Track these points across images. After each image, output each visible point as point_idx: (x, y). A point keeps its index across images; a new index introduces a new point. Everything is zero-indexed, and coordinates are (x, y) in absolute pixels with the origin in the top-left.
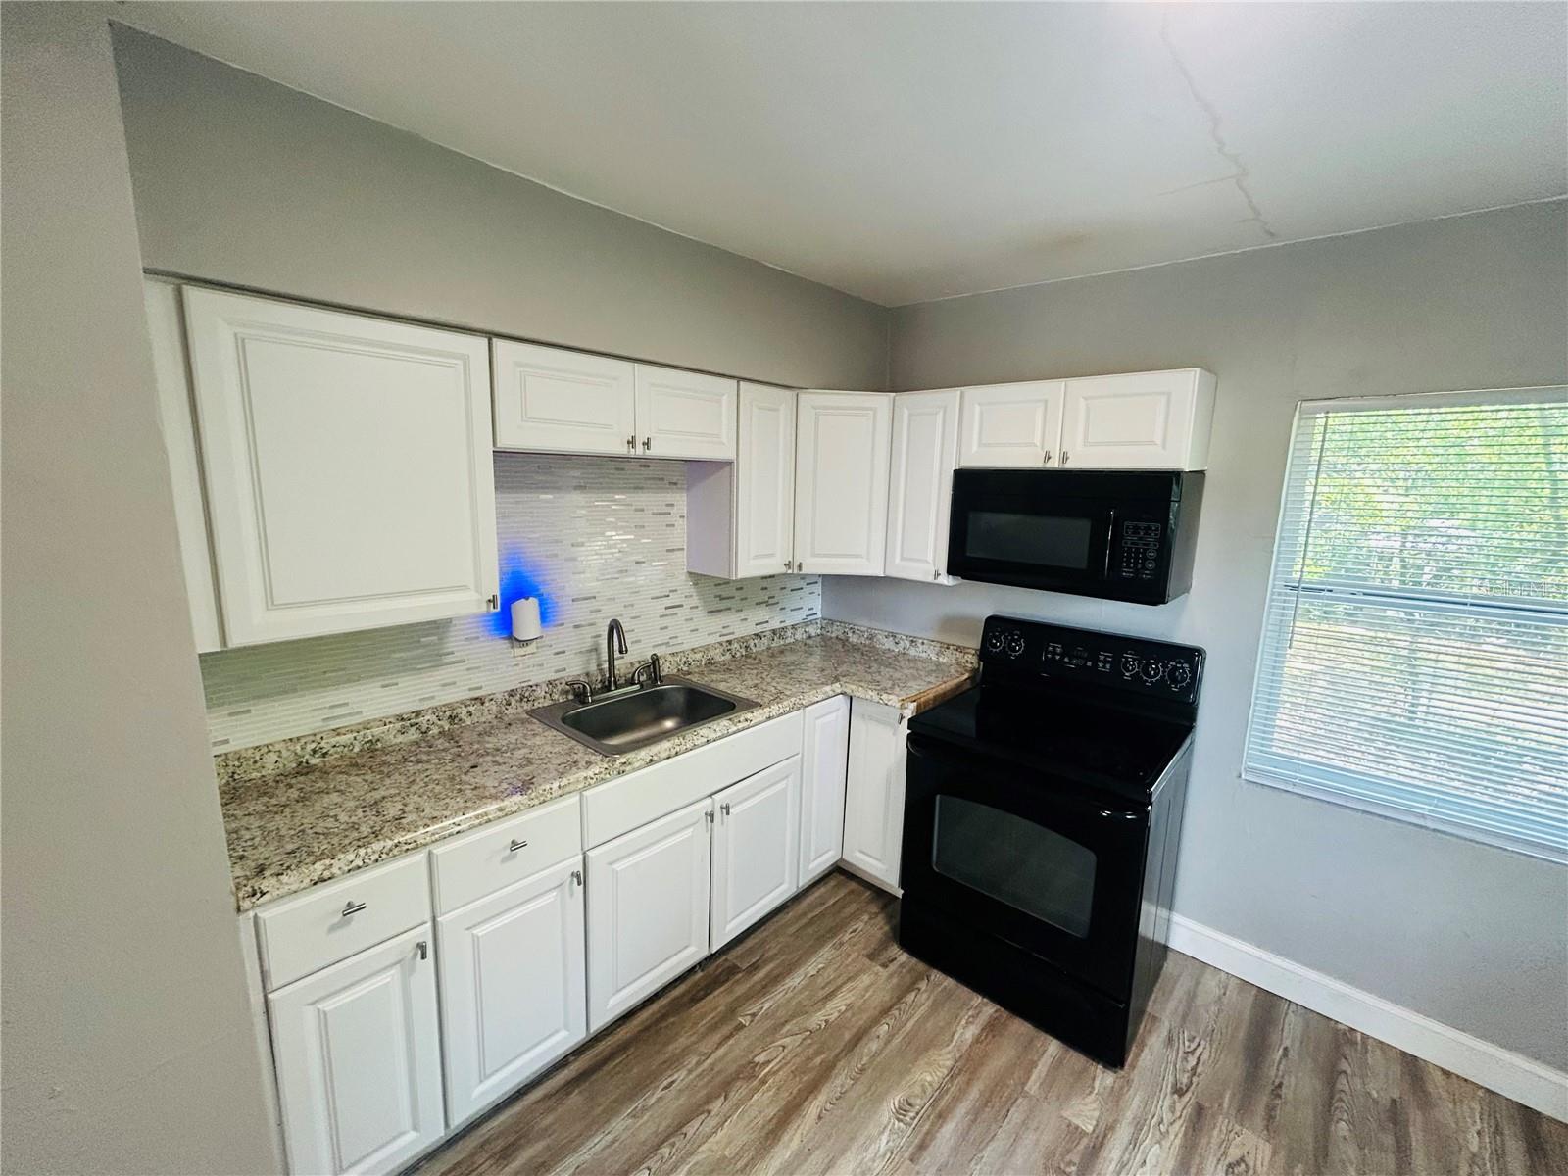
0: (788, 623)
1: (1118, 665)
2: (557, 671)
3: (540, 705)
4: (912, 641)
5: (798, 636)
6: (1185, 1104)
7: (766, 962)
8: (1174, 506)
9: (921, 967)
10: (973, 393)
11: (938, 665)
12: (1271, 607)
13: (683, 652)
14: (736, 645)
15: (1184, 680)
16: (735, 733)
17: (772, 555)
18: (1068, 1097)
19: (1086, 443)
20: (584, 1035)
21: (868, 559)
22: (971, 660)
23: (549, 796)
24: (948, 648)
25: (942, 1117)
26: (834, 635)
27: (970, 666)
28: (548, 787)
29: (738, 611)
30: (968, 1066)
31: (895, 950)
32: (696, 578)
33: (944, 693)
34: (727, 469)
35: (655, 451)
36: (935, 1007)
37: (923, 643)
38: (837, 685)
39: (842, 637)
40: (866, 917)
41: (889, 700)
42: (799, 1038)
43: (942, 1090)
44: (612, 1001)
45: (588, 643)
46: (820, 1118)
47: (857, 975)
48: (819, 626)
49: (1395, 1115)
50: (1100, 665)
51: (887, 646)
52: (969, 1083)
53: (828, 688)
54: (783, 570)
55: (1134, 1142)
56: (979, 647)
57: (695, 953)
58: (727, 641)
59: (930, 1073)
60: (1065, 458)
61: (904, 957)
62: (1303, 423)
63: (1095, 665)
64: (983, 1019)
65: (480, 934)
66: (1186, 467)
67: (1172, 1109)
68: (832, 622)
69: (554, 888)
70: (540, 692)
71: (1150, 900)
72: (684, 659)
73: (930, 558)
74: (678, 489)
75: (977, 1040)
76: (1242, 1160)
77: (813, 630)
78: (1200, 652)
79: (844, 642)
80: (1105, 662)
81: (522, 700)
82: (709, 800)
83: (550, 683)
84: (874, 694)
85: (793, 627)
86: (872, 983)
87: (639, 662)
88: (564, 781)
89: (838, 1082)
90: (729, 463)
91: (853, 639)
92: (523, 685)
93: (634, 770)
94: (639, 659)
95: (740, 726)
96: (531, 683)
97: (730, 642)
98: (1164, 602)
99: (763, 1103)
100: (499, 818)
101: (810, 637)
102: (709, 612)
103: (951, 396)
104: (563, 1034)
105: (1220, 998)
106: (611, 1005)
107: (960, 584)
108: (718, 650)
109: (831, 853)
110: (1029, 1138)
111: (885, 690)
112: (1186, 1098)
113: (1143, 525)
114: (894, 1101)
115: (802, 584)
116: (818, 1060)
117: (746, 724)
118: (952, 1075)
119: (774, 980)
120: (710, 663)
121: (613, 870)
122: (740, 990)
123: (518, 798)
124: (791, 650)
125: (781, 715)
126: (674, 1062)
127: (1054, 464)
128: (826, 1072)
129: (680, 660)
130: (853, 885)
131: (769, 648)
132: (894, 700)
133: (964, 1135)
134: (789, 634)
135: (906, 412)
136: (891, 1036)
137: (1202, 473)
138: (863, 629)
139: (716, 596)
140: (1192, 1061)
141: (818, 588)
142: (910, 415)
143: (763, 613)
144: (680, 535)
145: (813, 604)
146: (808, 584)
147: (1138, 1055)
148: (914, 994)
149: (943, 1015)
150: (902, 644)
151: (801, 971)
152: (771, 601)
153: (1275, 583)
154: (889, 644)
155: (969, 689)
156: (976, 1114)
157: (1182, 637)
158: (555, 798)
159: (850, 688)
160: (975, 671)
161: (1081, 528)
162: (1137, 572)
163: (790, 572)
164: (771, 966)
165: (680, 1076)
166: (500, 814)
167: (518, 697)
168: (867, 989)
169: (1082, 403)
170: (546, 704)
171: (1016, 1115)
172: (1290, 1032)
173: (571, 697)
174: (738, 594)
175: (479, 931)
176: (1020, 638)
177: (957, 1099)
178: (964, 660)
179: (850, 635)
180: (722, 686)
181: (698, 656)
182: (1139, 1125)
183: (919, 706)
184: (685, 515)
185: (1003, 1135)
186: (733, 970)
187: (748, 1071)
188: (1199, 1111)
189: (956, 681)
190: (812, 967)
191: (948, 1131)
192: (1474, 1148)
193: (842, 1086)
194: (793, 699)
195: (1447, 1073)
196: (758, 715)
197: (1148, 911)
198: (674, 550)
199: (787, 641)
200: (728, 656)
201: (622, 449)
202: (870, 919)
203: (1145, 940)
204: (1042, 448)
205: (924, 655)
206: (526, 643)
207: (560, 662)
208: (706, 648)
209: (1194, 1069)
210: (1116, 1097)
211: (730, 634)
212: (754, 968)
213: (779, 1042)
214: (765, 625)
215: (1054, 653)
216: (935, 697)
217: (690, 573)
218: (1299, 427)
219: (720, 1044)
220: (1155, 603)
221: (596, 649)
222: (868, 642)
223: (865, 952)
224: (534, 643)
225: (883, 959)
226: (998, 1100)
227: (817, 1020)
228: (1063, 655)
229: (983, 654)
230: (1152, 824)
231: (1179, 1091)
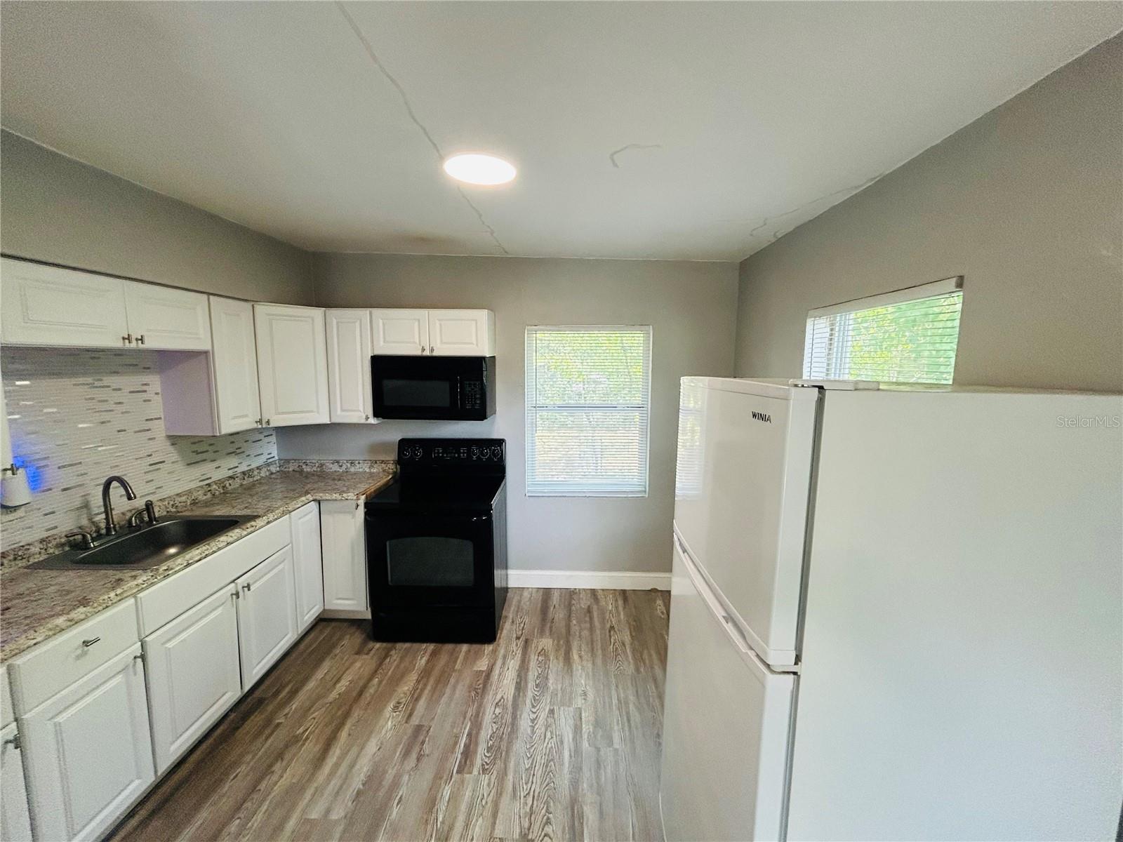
0: (254, 466)
1: (469, 453)
2: (48, 530)
3: (36, 560)
4: (352, 463)
5: (263, 474)
6: (521, 642)
7: (284, 687)
8: (485, 373)
9: (389, 645)
10: (377, 312)
11: (371, 473)
12: (528, 416)
13: (170, 497)
14: (214, 486)
15: (498, 455)
16: (246, 536)
17: (246, 416)
18: (475, 662)
19: (442, 342)
20: (153, 779)
21: (318, 413)
22: (391, 467)
23: (110, 603)
24: (376, 463)
25: (417, 700)
26: (291, 469)
27: (391, 471)
28: (106, 597)
29: (212, 461)
30: (426, 673)
31: (371, 644)
32: (174, 440)
33: (380, 488)
34: (203, 357)
35: (150, 344)
36: (402, 659)
37: (359, 463)
38: (309, 495)
39: (298, 469)
40: (348, 637)
41: (348, 496)
42: (324, 709)
43: (415, 689)
44: (173, 748)
45: (78, 502)
46: (349, 735)
47: (352, 664)
48: (278, 465)
49: (589, 611)
50: (462, 455)
51: (334, 469)
52: (428, 681)
53: (303, 498)
54: (255, 426)
55: (504, 664)
56: (397, 458)
57: (232, 695)
58: (207, 485)
59: (406, 687)
60: (432, 350)
61: (378, 645)
62: (529, 335)
63: (459, 456)
64: (429, 651)
65: (61, 721)
66: (488, 355)
67: (517, 645)
68: (288, 461)
69: (118, 673)
70: (35, 549)
71: (498, 568)
72: (172, 503)
73: (361, 408)
74: (150, 372)
75: (428, 662)
76: (543, 649)
77: (273, 469)
78: (503, 441)
79: (301, 472)
80: (464, 453)
81: (15, 559)
82: (233, 585)
83: (42, 541)
84: (337, 495)
85: (258, 468)
86: (361, 666)
87: (130, 511)
88: (119, 591)
89: (356, 714)
90: (206, 353)
91: (307, 469)
92: (13, 547)
93: (176, 572)
94: (130, 508)
95: (249, 530)
96: (21, 544)
97: (209, 485)
98: (486, 419)
99: (310, 748)
100: (70, 626)
101: (272, 473)
102: (188, 465)
103: (364, 313)
104: (137, 782)
105: (530, 598)
106: (173, 750)
107: (382, 422)
108: (200, 492)
109: (317, 607)
110: (460, 687)
111: (344, 492)
112: (521, 639)
113: (472, 383)
114: (391, 705)
115: (261, 436)
116: (340, 712)
117: (252, 529)
118: (418, 681)
119: (294, 693)
120: (194, 503)
121: (166, 648)
122: (270, 708)
123: (82, 609)
124: (260, 483)
125: (276, 519)
126: (236, 764)
127: (427, 353)
128: (347, 715)
129: (168, 503)
130: (333, 624)
131: (241, 485)
132: (351, 495)
133: (430, 700)
134: (255, 473)
135: (335, 321)
136: (380, 682)
137: (494, 357)
138: (313, 461)
139: (194, 452)
140: (522, 625)
141: (273, 439)
142: (337, 323)
143: (233, 461)
144: (157, 407)
145: (271, 450)
146: (265, 436)
147: (501, 633)
148: (389, 658)
149: (407, 660)
150: (344, 467)
151: (314, 678)
152: (238, 451)
153: (528, 404)
154: (335, 468)
155: (392, 484)
156: (434, 689)
157: (495, 435)
158: (116, 603)
159: (319, 496)
160: (395, 473)
161: (444, 386)
162: (473, 406)
163: (260, 426)
164: (290, 686)
165: (243, 769)
166: (69, 623)
167: (11, 557)
168: (360, 668)
169: (438, 323)
170: (41, 559)
171: (452, 681)
172: (555, 598)
173: (67, 548)
174: (210, 448)
175: (59, 719)
176: (419, 449)
177: (422, 690)
178: (387, 468)
179: (304, 467)
180: (217, 513)
181: (183, 499)
182: (505, 657)
183: (367, 497)
184: (159, 391)
185: (448, 691)
186: (261, 702)
187: (295, 740)
188: (526, 641)
189: (385, 480)
190: (319, 674)
191: (422, 703)
192: (610, 608)
193: (359, 716)
194: (281, 509)
195: (603, 590)
196: (259, 522)
197: (498, 573)
198: (152, 419)
199: (255, 479)
200: (209, 495)
201: (118, 344)
202: (351, 636)
203: (498, 588)
204: (420, 345)
205: (361, 470)
206: (15, 508)
207: (50, 521)
208: (190, 492)
209: (523, 627)
210: (494, 651)
211: (208, 479)
212: (278, 693)
213: (311, 717)
214: (236, 470)
215: (438, 453)
216: (374, 491)
217: (169, 437)
218: (528, 337)
219: (267, 739)
220: (482, 420)
221: (86, 506)
222: (319, 469)
223: (353, 652)
224: (23, 509)
225: (366, 650)
226: (443, 680)
227: (334, 695)
228: (443, 453)
229: (400, 461)
230: (494, 519)
231: (518, 638)
